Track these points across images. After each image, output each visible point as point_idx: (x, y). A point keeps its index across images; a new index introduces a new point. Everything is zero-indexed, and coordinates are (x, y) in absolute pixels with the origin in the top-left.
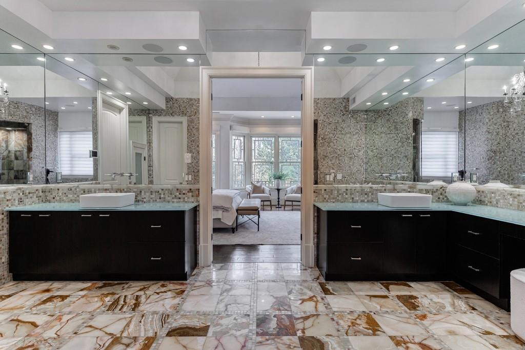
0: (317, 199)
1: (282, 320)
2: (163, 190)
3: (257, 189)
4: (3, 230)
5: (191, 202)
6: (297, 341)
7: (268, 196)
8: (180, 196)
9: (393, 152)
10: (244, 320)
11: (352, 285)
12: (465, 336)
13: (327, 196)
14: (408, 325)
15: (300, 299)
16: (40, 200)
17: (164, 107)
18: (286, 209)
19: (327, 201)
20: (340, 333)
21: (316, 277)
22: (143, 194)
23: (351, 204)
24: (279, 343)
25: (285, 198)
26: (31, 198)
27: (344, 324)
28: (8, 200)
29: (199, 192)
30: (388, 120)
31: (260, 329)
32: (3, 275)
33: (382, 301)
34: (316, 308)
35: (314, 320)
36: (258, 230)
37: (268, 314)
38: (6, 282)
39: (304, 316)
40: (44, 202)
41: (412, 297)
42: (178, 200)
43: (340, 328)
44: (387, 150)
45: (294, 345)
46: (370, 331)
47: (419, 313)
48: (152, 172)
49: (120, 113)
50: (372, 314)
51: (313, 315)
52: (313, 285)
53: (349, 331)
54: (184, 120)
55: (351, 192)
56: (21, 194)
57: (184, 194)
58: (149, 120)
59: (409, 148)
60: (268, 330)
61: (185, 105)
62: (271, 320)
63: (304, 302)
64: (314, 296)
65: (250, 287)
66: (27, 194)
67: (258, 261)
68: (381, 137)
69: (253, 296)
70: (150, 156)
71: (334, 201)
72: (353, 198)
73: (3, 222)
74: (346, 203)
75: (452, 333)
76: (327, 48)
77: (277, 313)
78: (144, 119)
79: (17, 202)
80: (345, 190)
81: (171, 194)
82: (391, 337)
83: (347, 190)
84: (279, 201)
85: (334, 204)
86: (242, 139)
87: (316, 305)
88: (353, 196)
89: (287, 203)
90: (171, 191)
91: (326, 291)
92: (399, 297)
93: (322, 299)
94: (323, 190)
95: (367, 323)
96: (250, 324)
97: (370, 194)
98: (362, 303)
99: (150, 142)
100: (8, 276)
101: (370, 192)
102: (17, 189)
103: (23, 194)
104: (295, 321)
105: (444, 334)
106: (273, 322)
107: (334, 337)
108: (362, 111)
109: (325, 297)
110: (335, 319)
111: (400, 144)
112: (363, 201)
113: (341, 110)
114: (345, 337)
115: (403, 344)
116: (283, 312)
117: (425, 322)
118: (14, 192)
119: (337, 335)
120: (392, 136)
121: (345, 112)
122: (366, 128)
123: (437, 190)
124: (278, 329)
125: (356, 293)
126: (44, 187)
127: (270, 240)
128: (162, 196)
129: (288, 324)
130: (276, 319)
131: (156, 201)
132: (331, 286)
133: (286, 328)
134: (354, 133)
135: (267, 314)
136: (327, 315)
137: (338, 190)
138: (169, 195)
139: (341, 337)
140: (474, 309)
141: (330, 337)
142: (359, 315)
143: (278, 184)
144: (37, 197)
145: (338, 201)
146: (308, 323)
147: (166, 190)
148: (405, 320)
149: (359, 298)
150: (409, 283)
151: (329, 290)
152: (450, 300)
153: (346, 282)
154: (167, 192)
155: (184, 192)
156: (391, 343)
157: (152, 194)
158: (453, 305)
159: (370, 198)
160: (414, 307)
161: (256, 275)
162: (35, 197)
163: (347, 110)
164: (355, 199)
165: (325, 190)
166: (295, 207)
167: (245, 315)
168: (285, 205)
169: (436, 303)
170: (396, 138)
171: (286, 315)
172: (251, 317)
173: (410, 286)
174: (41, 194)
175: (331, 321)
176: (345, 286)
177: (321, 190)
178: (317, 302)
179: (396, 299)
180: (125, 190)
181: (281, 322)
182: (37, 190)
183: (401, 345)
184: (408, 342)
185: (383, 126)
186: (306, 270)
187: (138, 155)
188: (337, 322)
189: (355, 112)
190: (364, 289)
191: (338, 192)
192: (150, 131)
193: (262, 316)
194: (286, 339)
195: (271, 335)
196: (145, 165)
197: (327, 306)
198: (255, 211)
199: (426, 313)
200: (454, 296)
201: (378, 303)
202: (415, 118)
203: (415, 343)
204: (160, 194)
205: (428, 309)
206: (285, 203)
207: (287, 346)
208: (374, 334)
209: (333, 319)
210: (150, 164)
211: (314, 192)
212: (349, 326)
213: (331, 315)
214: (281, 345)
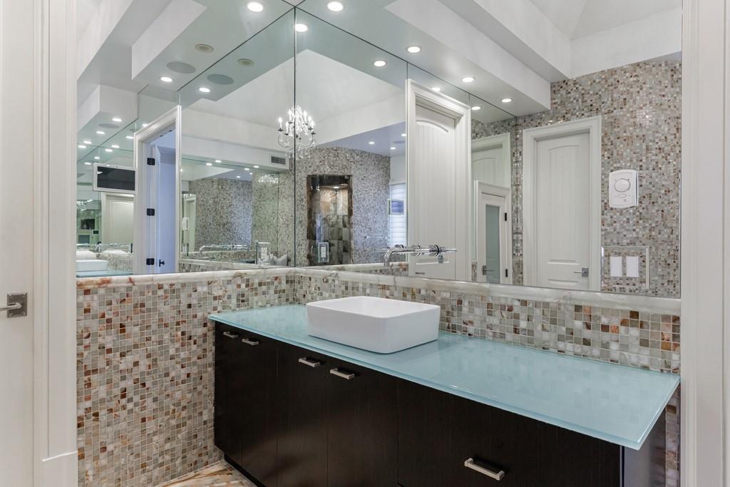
2: (524, 303)
4: (204, 356)
5: (634, 366)
8: (587, 334)
16: (284, 298)
17: (546, 103)
22: (465, 309)
26: (264, 293)
28: (215, 298)
29: (676, 328)
32: (205, 448)
38: (211, 460)
40: (291, 303)
42: (579, 348)
48: (522, 245)
49: (455, 126)
54: (595, 124)
56: (243, 286)
57: (605, 328)
58: (517, 139)
61: (598, 87)
66: (256, 285)
70: (517, 211)
73: (204, 341)
78: (505, 138)
79: (234, 301)
81: (554, 322)
90: (554, 313)
99: (517, 184)
100: (215, 451)
102: (235, 277)
103: (247, 286)
118: (229, 282)
126: (290, 272)
128: (523, 324)
131: (503, 336)
138: (547, 326)
144: (276, 292)
147: (536, 305)
154: (538, 312)
155: (604, 321)
157: (490, 314)
162: (272, 292)
174: (284, 286)
180: (423, 292)
182: (276, 278)
187: (492, 210)
192: (517, 162)
196: (505, 229)
204: (517, 317)
210: (517, 229)
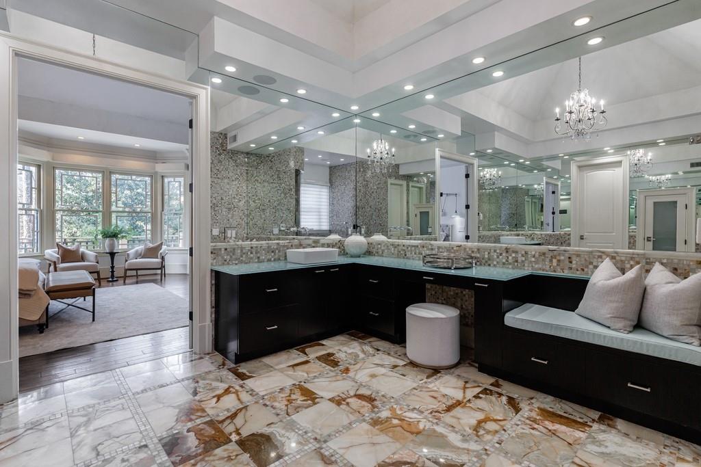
0: (215, 261)
1: (202, 432)
3: (69, 255)
6: (237, 447)
7: (94, 265)
9: (275, 204)
10: (142, 455)
11: (268, 360)
12: (383, 375)
13: (229, 257)
14: (338, 382)
15: (214, 397)
18: (127, 281)
19: (228, 264)
20: (280, 416)
21: (221, 363)
23: (256, 265)
24: (214, 460)
25: (127, 266)
27: (281, 405)
30: (271, 168)
31: (174, 456)
33: (306, 367)
34: (239, 400)
35: (244, 415)
36: (94, 320)
37: (177, 431)
39: (229, 414)
41: (330, 355)
43: (279, 412)
44: (269, 201)
45: (234, 454)
46: (310, 402)
47: (342, 367)
50: (303, 383)
51: (241, 410)
52: (221, 374)
53: (289, 411)
55: (257, 250)
59: (292, 201)
60: (189, 452)
62: (185, 438)
63: (221, 399)
64: (230, 387)
65: (126, 406)
67: (117, 366)
68: (264, 186)
69: (136, 417)
71: (237, 262)
72: (258, 258)
74: (251, 264)
75: (373, 376)
76: (230, 69)
77: (190, 425)
80: (249, 248)
82: (329, 400)
83: (252, 248)
84: (113, 272)
85: (237, 267)
86: (33, 169)
87: (238, 396)
88: (258, 255)
89: (129, 273)
91: (242, 377)
92: (319, 358)
93: (242, 387)
94: (223, 250)
95: (302, 395)
96: (155, 456)
97: (277, 251)
98: (288, 376)
101: (277, 249)
104: (220, 425)
105: (368, 379)
106: (190, 439)
107: (276, 423)
108: (242, 153)
109: (244, 384)
110: (268, 403)
111: (283, 195)
112: (269, 260)
113: (217, 148)
114: (288, 418)
115: (343, 402)
116: (198, 421)
117: (351, 374)
119: (279, 420)
120: (275, 185)
121: (221, 151)
122: (247, 173)
123: (336, 243)
124: (202, 445)
125: (276, 367)
127: (124, 331)
129: (213, 432)
130: (192, 434)
132: (244, 369)
133: (213, 438)
134: (234, 179)
135: (174, 432)
136: (256, 402)
137: (242, 248)
139: (284, 420)
140: (378, 350)
141: (272, 426)
142: (291, 390)
143: (112, 246)
145: (241, 262)
146: (239, 421)
148: (334, 379)
149: (282, 372)
150: (320, 342)
151: (244, 374)
152: (359, 348)
153: (260, 359)
156: (333, 405)
158: (363, 351)
159: (276, 256)
160: (335, 364)
161: (126, 386)
163: (224, 148)
164: (261, 258)
165: (226, 249)
166: (140, 278)
167: (140, 448)
168: (125, 277)
169: (350, 354)
170: (279, 188)
171: (205, 423)
172: (151, 446)
173: (323, 345)
175: (264, 408)
176: (260, 364)
177: (220, 249)
178: (236, 392)
179: (318, 361)
181: (202, 435)
183: (341, 404)
184: (346, 399)
185: (266, 174)
186: (201, 358)
188: (272, 407)
189: (234, 153)
190: (282, 360)
191: (242, 251)
193: (168, 439)
194: (219, 452)
195: (196, 456)
197: (252, 392)
198: (85, 290)
199: (348, 366)
200: (360, 343)
201: (303, 371)
202: (297, 168)
203: (351, 397)
205: (348, 362)
206: (125, 273)
207: (226, 459)
208: (315, 404)
209: (265, 405)
211: (212, 253)
212: (287, 405)
213: (261, 401)
214: (217, 462)
